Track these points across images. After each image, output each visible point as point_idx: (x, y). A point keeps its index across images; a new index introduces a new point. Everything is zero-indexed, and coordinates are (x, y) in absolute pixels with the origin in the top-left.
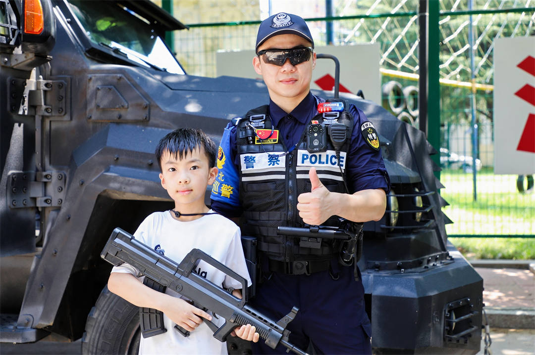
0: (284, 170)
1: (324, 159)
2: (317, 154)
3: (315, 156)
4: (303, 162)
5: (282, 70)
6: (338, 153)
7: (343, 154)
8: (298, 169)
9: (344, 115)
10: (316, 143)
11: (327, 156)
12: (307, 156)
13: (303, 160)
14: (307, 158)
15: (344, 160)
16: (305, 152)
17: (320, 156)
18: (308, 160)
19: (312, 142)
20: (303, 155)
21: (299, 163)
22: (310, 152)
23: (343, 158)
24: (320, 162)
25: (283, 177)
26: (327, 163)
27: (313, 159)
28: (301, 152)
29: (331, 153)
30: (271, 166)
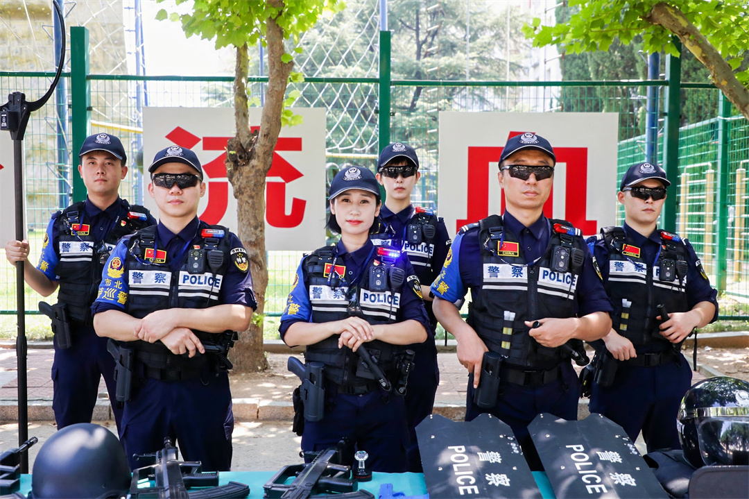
0: (169, 288)
1: (202, 280)
2: (197, 276)
3: (195, 277)
4: (184, 282)
5: (171, 192)
6: (214, 276)
7: (219, 277)
8: (180, 288)
9: (223, 242)
10: (196, 266)
11: (206, 277)
12: (188, 277)
13: (184, 280)
14: (188, 279)
15: (221, 282)
16: (186, 273)
17: (199, 277)
18: (189, 281)
19: (192, 265)
20: (185, 276)
21: (180, 282)
22: (190, 273)
23: (219, 280)
24: (199, 283)
25: (167, 294)
26: (205, 283)
27: (193, 279)
28: (182, 273)
29: (209, 275)
30: (157, 283)
